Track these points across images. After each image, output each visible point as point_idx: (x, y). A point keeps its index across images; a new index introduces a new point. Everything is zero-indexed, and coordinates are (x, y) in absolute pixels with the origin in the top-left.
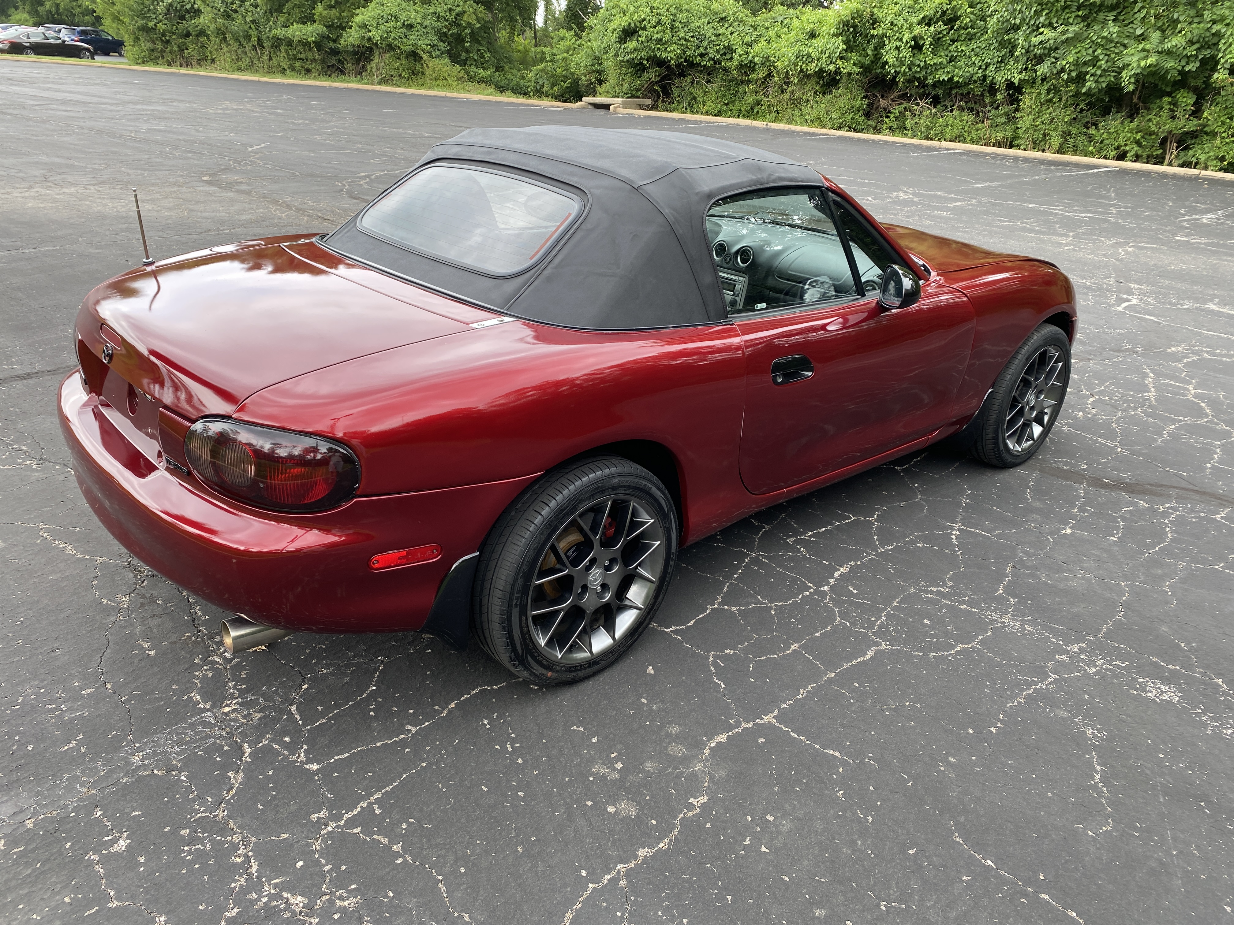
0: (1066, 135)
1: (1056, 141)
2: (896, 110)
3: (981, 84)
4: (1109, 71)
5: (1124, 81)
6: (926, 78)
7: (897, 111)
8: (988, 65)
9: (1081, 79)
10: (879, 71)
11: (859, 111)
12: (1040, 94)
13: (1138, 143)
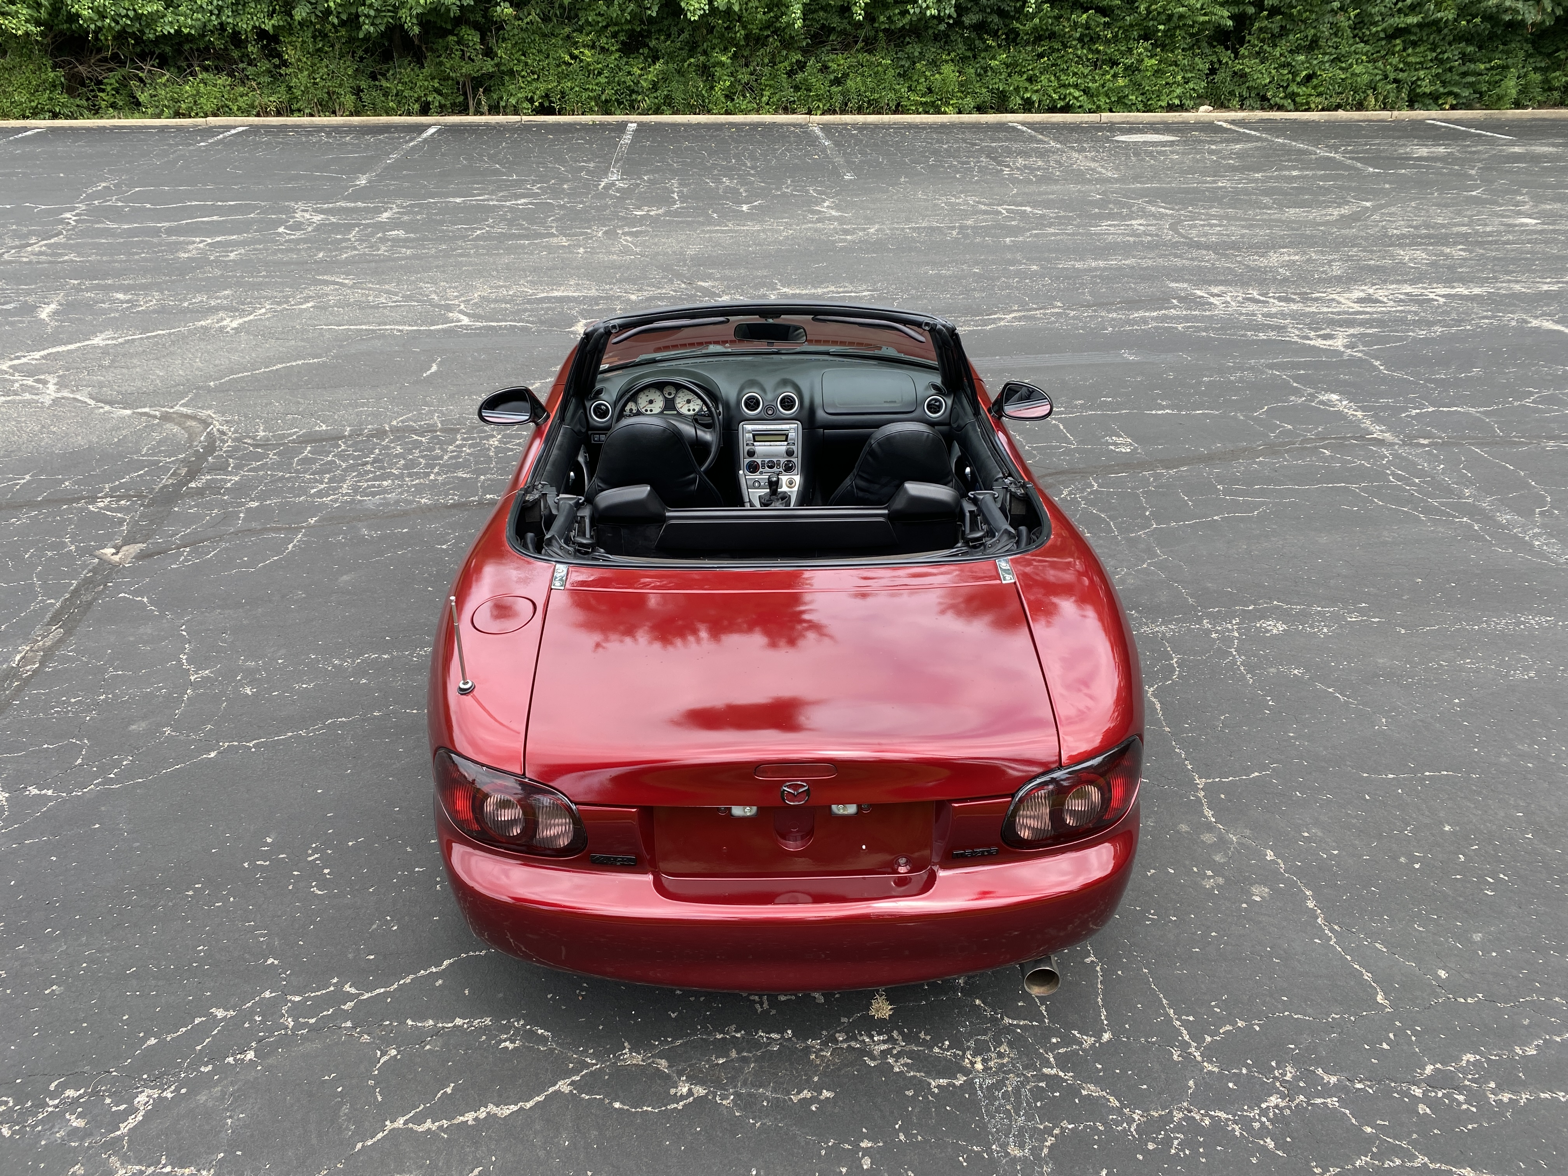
0: (357, 92)
1: (349, 100)
2: (112, 79)
3: (219, 34)
4: (384, 11)
5: (405, 22)
6: (142, 32)
7: (113, 81)
8: (220, 9)
9: (353, 22)
10: (65, 26)
11: (55, 86)
12: (304, 42)
13: (440, 93)
